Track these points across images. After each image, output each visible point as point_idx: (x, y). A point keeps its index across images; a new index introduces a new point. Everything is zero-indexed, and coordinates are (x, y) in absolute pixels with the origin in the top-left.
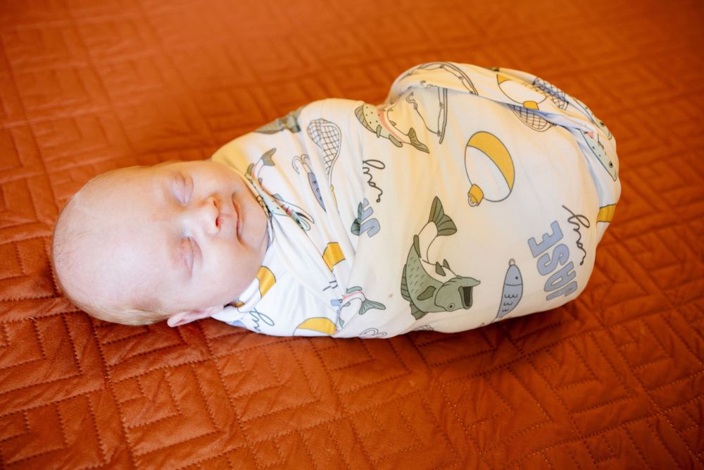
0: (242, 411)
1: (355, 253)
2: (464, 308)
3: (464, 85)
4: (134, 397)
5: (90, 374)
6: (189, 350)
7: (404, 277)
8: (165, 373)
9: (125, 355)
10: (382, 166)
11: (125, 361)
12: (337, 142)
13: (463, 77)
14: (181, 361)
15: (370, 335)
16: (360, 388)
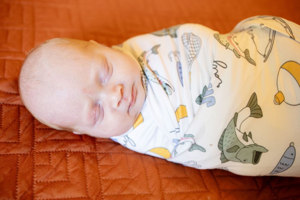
0: (106, 188)
1: (194, 116)
2: (253, 163)
3: (287, 32)
4: (45, 164)
5: (24, 143)
6: (84, 144)
7: (223, 136)
8: (67, 154)
9: (47, 138)
10: (225, 66)
11: (46, 141)
12: (198, 48)
13: (287, 27)
14: (78, 150)
15: (190, 165)
16: (177, 192)
